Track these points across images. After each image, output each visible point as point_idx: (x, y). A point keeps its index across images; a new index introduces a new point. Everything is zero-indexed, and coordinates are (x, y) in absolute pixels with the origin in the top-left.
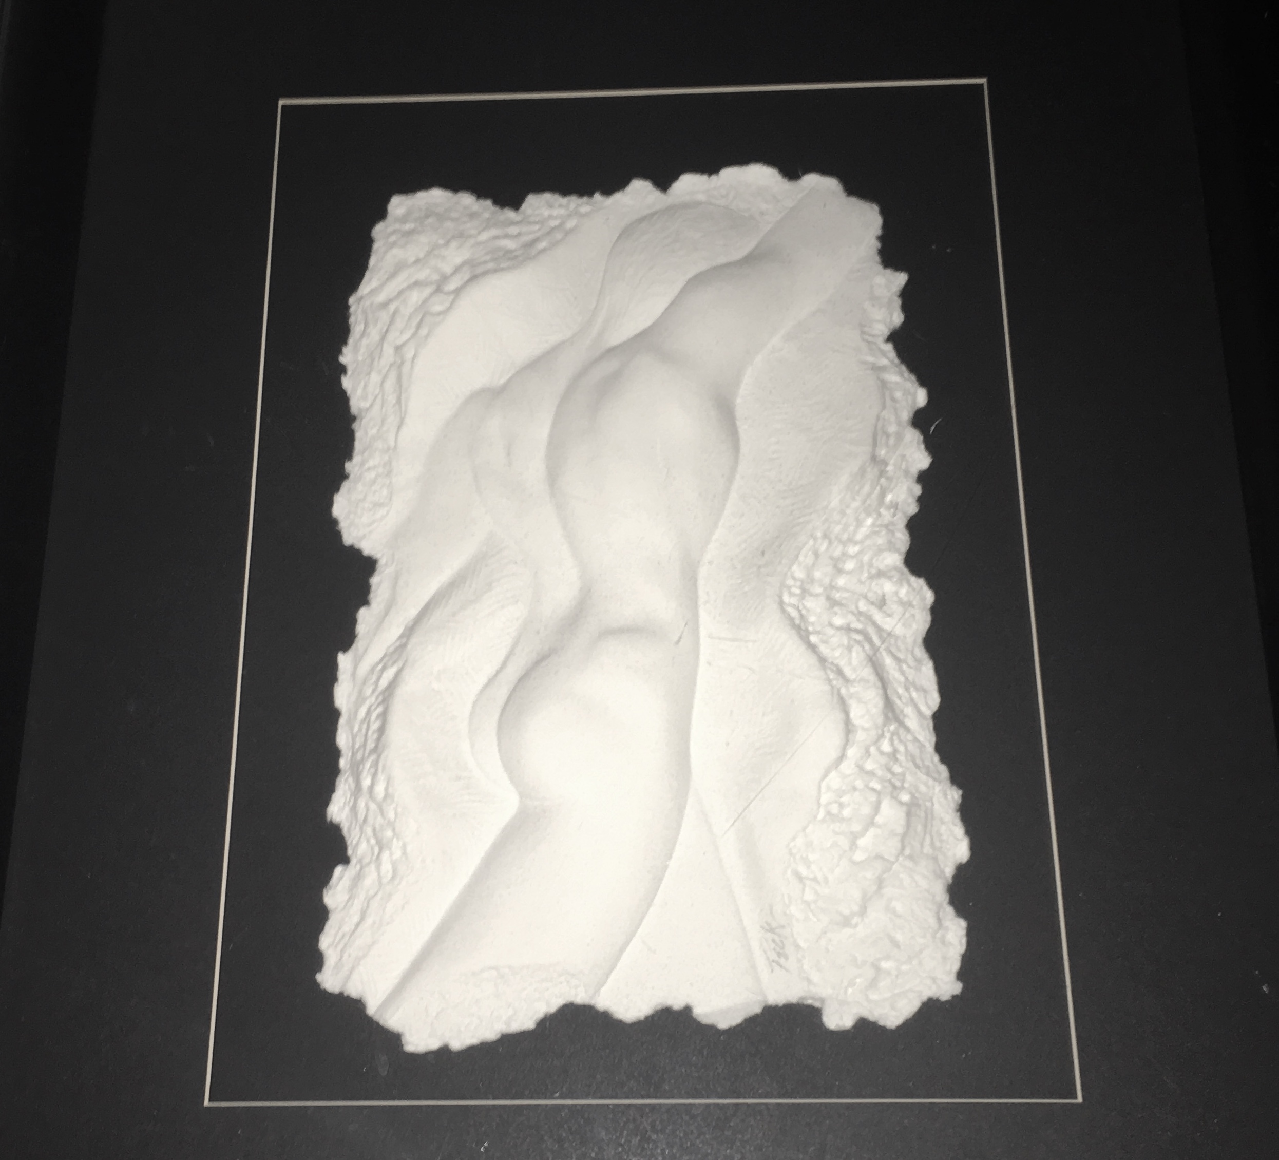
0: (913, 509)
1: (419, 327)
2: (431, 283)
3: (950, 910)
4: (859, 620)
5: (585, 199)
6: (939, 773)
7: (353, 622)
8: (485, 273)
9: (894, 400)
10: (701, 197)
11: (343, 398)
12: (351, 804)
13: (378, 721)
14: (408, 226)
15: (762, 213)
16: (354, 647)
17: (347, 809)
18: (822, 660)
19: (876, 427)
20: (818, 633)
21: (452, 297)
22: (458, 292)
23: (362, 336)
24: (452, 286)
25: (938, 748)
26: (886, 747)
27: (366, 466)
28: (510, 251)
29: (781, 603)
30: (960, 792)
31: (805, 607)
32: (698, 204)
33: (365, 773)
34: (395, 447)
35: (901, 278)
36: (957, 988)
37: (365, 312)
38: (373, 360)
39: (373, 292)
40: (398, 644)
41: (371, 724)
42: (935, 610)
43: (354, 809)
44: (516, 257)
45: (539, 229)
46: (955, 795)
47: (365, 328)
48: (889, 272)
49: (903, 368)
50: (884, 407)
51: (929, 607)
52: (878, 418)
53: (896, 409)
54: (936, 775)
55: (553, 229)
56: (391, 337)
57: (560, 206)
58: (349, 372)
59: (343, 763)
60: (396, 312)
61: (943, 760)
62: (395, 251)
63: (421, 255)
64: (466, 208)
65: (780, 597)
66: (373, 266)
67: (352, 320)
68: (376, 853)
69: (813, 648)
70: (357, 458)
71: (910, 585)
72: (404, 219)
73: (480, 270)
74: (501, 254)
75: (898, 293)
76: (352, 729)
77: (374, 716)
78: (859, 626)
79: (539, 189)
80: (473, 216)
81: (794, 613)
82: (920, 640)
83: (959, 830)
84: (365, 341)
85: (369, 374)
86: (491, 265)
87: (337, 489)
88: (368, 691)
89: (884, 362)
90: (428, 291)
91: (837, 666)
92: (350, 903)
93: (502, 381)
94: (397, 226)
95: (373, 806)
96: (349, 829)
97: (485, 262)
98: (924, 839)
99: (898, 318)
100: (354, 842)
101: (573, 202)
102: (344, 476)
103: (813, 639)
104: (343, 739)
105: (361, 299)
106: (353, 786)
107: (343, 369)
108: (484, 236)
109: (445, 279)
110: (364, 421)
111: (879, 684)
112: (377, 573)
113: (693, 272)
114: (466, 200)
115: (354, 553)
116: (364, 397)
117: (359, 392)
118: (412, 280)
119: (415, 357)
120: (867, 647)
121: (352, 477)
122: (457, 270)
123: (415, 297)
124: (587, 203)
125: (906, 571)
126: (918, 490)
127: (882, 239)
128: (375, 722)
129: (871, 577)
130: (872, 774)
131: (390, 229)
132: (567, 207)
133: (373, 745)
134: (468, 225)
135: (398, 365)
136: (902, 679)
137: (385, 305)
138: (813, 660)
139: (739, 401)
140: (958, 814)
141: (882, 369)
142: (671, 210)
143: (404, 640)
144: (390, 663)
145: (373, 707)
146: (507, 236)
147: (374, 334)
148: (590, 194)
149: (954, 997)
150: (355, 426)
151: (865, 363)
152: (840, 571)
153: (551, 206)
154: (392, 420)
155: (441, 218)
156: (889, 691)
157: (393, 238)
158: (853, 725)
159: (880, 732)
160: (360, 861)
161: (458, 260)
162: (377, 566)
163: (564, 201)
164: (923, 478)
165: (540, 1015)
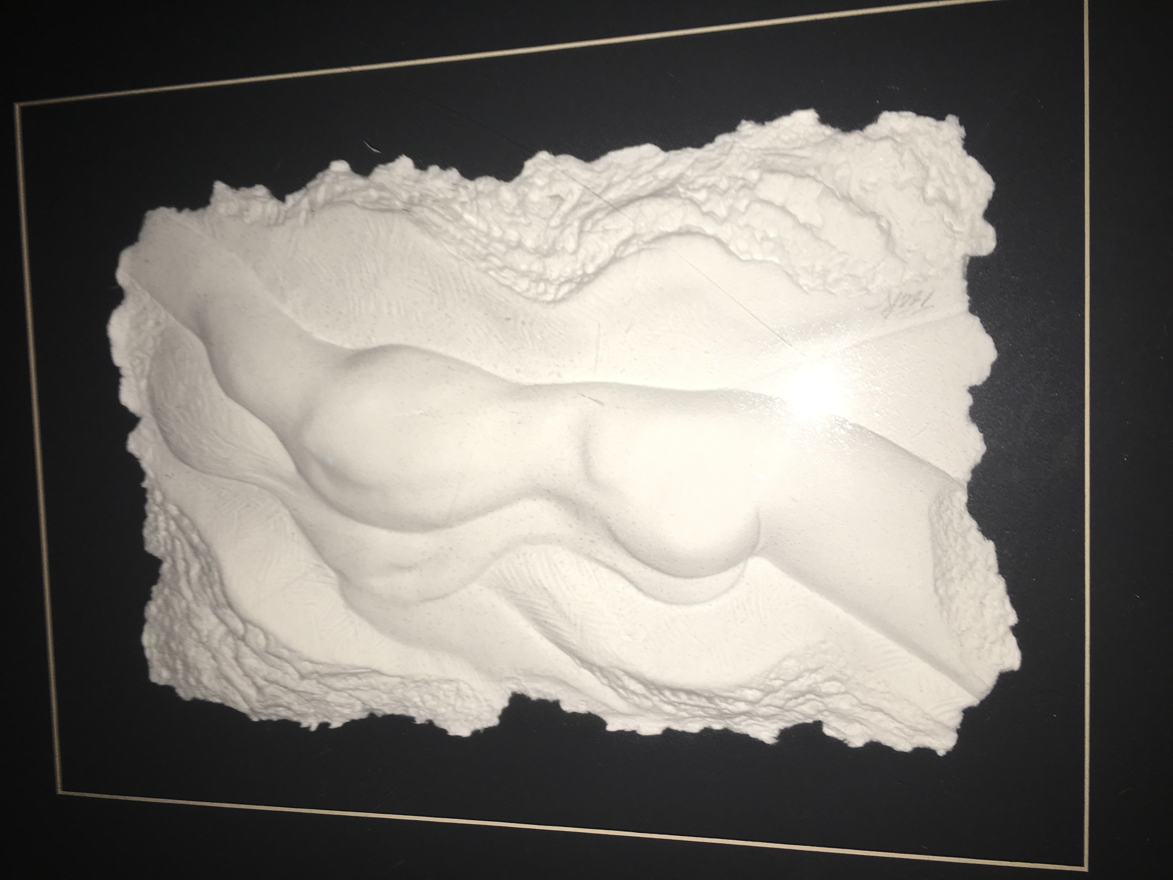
0: (454, 174)
1: (279, 657)
2: (236, 644)
3: (870, 129)
4: (570, 225)
5: (148, 496)
6: (725, 143)
7: (575, 715)
8: (225, 594)
9: (344, 193)
10: (143, 384)
11: (351, 726)
12: (761, 719)
13: (678, 694)
14: (179, 666)
15: (158, 324)
16: (602, 716)
17: (766, 723)
18: (614, 260)
19: (373, 210)
20: (584, 265)
21: (250, 627)
22: (245, 621)
23: (289, 709)
24: (239, 626)
25: (699, 145)
26: (701, 196)
27: (420, 704)
28: (202, 568)
29: (555, 302)
30: (744, 122)
31: (558, 278)
32: (150, 388)
33: (731, 707)
34: (401, 677)
35: (219, 187)
36: (952, 120)
37: (267, 707)
38: (314, 699)
39: (246, 699)
40: (599, 674)
41: (682, 701)
42: (556, 151)
43: (767, 717)
44: (208, 564)
45: (180, 540)
46: (747, 127)
47: (283, 707)
48: (213, 200)
49: (311, 184)
50: (352, 202)
51: (552, 157)
52: (364, 208)
53: (353, 191)
54: (728, 147)
55: (179, 527)
56: (292, 684)
57: (156, 519)
58: (326, 720)
59: (717, 726)
60: (266, 680)
61: (711, 139)
62: (205, 679)
63: (209, 654)
64: (160, 610)
65: (549, 303)
66: (220, 699)
67: (275, 718)
68: (813, 697)
69: (600, 271)
70: (412, 712)
71: (531, 176)
72: (173, 671)
73: (222, 600)
74: (205, 578)
75: (234, 190)
76: (684, 718)
77: (673, 699)
78: (576, 224)
79: (140, 541)
80: (168, 604)
81: (566, 289)
82: (588, 165)
83: (784, 122)
84: (296, 707)
85: (328, 703)
86: (217, 589)
87: (444, 732)
88: (648, 703)
89: (305, 203)
90: (244, 649)
91: (618, 247)
92: (863, 722)
93: (333, 574)
94: (180, 676)
95: (767, 700)
96: (788, 722)
97: (214, 594)
98: (797, 156)
99: (261, 191)
100: (801, 717)
101: (152, 508)
102: (430, 725)
103: (590, 269)
104: (694, 727)
105: (252, 709)
106: (743, 717)
107: (324, 726)
108: (188, 594)
109: (231, 632)
110: (375, 706)
111: (638, 203)
112: (525, 693)
113: (218, 391)
114: (152, 610)
115: (506, 715)
116: (352, 706)
117: (346, 711)
118: (233, 662)
119: (311, 662)
120: (598, 216)
121: (430, 717)
122: (223, 621)
123: (251, 661)
124: (152, 494)
125: (517, 179)
126: (434, 169)
127: (180, 209)
128: (679, 698)
129: (525, 214)
130: (731, 209)
131: (182, 682)
132: (156, 515)
133: (704, 700)
134: (178, 610)
135: (320, 676)
136: (629, 181)
137: (259, 689)
138: (615, 269)
139: (348, 346)
140: (766, 123)
141: (312, 203)
142: (157, 414)
143: (595, 668)
144: (620, 683)
145: (665, 699)
146: (187, 572)
147: (288, 698)
148: (144, 491)
149: (961, 123)
150: (379, 714)
151: (307, 222)
152: (519, 245)
153: (156, 529)
154: (374, 680)
155: (170, 634)
156: (642, 194)
157: (192, 681)
158: (680, 228)
159: (687, 202)
160: (820, 712)
161: (214, 620)
162: (519, 693)
163: (151, 517)
164: (422, 165)
165: (979, 536)
